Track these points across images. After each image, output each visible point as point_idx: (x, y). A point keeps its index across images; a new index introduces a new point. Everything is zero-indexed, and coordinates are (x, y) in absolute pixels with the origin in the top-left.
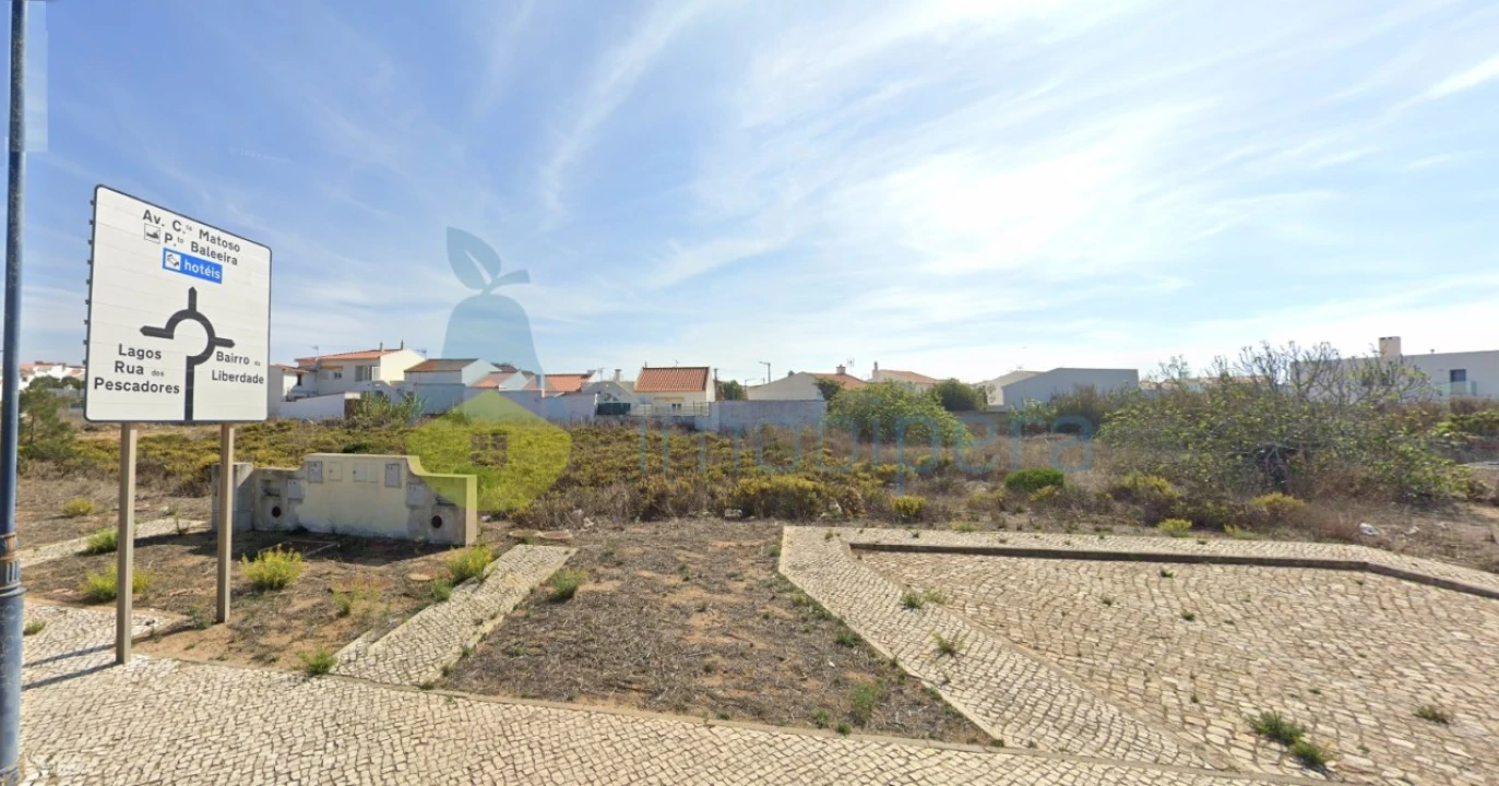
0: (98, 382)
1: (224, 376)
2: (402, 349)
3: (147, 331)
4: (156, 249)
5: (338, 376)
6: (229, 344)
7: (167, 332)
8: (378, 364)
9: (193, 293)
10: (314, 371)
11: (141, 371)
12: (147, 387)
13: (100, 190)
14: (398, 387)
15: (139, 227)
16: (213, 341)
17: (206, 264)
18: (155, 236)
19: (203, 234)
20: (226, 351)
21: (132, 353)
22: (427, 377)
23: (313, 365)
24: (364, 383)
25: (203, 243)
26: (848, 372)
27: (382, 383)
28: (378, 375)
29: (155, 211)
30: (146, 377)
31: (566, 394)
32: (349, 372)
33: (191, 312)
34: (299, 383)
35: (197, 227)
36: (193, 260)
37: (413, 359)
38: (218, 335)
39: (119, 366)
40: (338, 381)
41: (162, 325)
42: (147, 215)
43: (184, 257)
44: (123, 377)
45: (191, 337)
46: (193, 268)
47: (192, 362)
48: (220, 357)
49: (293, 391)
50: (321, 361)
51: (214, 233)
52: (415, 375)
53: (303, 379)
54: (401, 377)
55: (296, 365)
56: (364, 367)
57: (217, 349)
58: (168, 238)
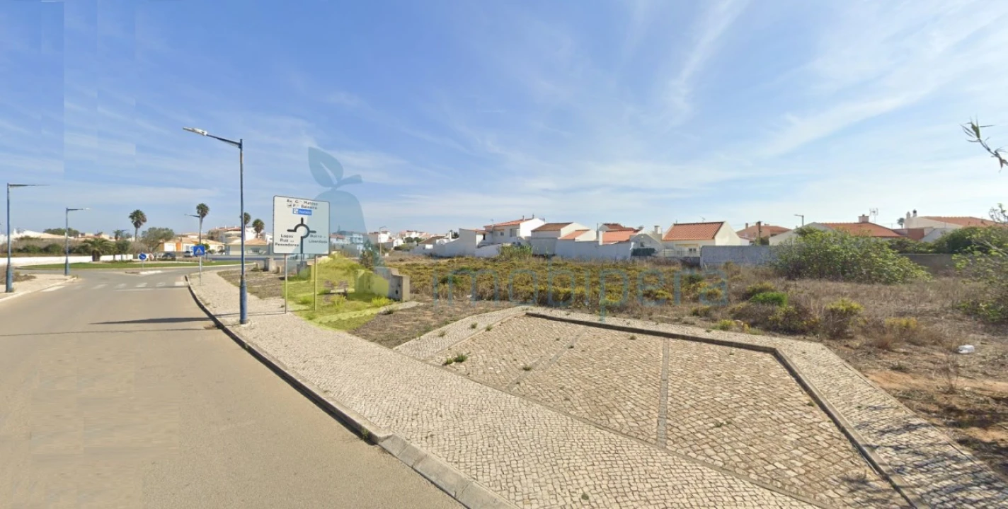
0: (276, 244)
1: (313, 241)
2: (533, 218)
3: (289, 231)
4: (291, 209)
5: (502, 234)
6: (314, 232)
7: (295, 230)
8: (519, 228)
9: (302, 220)
10: (491, 232)
11: (287, 241)
12: (289, 245)
13: (276, 198)
14: (529, 240)
15: (286, 204)
16: (309, 232)
17: (306, 210)
18: (290, 206)
19: (305, 202)
20: (313, 234)
21: (285, 236)
22: (542, 234)
23: (491, 229)
24: (513, 237)
25: (305, 205)
26: (871, 220)
27: (520, 238)
28: (519, 233)
29: (290, 199)
30: (289, 242)
31: (620, 242)
32: (507, 233)
33: (302, 224)
34: (484, 239)
35: (303, 201)
36: (302, 210)
37: (537, 223)
38: (311, 230)
39: (281, 240)
40: (502, 237)
41: (293, 228)
42: (288, 201)
43: (299, 210)
44: (283, 243)
45: (302, 231)
46: (304, 212)
47: (302, 238)
48: (312, 236)
49: (481, 243)
50: (495, 227)
51: (308, 201)
52: (536, 233)
53: (486, 237)
54: (529, 234)
55: (484, 229)
56: (514, 227)
57: (310, 234)
58: (294, 205)
